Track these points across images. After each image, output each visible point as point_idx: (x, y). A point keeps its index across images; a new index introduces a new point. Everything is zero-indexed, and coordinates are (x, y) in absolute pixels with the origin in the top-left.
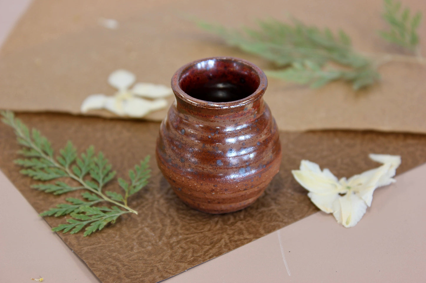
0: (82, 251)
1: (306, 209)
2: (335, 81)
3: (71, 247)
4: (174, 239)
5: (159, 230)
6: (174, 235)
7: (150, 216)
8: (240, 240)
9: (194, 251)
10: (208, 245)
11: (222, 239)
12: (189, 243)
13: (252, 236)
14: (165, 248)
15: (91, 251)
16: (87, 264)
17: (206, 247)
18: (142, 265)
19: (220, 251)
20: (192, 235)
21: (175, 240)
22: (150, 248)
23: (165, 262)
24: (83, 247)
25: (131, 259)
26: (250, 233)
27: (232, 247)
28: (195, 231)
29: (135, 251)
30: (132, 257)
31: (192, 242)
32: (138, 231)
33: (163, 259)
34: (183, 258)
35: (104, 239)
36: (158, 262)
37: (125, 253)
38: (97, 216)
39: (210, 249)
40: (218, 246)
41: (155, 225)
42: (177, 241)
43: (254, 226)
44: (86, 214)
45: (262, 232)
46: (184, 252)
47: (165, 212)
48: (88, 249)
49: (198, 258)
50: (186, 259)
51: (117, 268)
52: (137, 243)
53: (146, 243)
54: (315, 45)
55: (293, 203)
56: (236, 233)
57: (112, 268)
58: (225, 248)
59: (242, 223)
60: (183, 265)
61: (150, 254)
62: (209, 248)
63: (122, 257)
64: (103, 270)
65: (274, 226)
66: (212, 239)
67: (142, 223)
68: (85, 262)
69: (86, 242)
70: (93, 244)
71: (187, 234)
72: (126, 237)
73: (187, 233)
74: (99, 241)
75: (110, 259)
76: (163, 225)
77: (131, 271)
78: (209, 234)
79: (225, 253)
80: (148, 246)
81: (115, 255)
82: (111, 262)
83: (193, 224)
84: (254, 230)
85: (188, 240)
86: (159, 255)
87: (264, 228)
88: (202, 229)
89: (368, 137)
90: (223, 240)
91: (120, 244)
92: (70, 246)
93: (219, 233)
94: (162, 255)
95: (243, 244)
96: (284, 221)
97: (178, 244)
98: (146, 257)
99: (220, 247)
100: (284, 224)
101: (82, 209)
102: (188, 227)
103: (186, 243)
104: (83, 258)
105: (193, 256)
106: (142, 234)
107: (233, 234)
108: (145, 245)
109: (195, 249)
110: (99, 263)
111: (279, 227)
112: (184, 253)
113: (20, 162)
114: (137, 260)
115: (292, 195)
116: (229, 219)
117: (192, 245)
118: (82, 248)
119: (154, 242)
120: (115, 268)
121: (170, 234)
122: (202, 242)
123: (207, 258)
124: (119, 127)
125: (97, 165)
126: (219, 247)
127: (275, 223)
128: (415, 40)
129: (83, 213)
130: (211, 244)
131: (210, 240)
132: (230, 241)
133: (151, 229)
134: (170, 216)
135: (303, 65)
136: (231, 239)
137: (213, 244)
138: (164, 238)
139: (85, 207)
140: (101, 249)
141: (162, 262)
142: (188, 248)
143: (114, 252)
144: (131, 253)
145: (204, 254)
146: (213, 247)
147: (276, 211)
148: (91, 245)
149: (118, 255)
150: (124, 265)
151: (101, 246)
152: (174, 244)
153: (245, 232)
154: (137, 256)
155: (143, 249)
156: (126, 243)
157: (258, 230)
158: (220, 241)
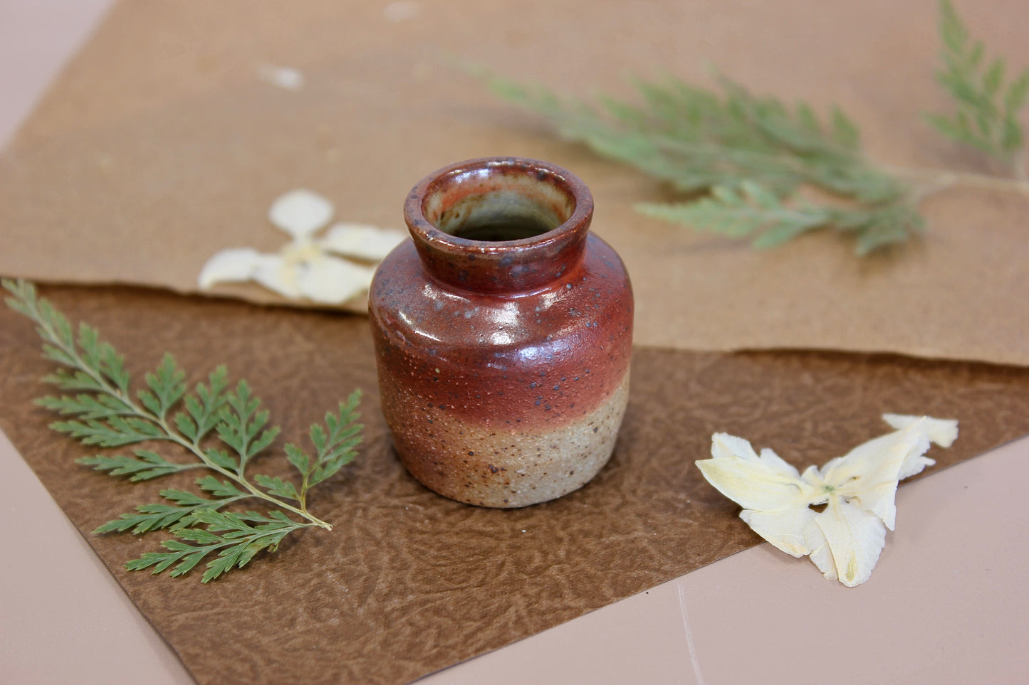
0: (173, 624)
1: (718, 542)
2: (813, 231)
3: (145, 614)
4: (396, 602)
5: (361, 580)
6: (395, 593)
7: (342, 545)
8: (554, 610)
9: (441, 634)
10: (475, 621)
11: (510, 606)
12: (429, 614)
13: (581, 603)
14: (372, 624)
15: (194, 625)
16: (181, 655)
17: (471, 626)
18: (313, 662)
19: (502, 637)
20: (439, 594)
21: (398, 606)
22: (335, 622)
23: (369, 657)
24: (176, 615)
25: (287, 646)
26: (579, 596)
27: (531, 627)
28: (448, 585)
29: (299, 628)
30: (289, 644)
31: (437, 612)
32: (311, 580)
33: (366, 651)
34: (412, 650)
35: (227, 598)
36: (352, 656)
37: (275, 633)
38: (235, 535)
39: (480, 629)
40: (499, 622)
41: (352, 567)
42: (402, 607)
43: (590, 578)
44: (208, 530)
45: (608, 592)
46: (416, 634)
47: (379, 536)
48: (187, 618)
49: (448, 650)
50: (421, 651)
51: (253, 668)
52: (306, 608)
53: (327, 610)
54: (773, 143)
55: (688, 525)
56: (544, 594)
57: (240, 667)
58: (515, 629)
59: (562, 571)
60: (411, 666)
61: (334, 636)
62: (477, 627)
63: (267, 641)
64: (218, 673)
65: (638, 578)
66: (487, 607)
67: (322, 561)
68: (177, 651)
69: (184, 602)
70: (201, 608)
71: (428, 592)
72: (281, 593)
73: (428, 590)
74: (214, 600)
75: (237, 646)
76: (372, 568)
77: (285, 675)
78: (480, 594)
79: (513, 641)
80: (331, 618)
81: (249, 637)
82: (238, 653)
83: (443, 568)
84: (589, 586)
85: (429, 605)
86: (357, 639)
87: (614, 584)
88: (463, 582)
89: (883, 370)
90: (512, 610)
91: (266, 611)
92: (145, 611)
93: (503, 593)
94: (362, 639)
95: (559, 621)
96: (662, 568)
97: (404, 613)
98: (324, 643)
99: (505, 626)
100: (661, 577)
101: (197, 516)
102: (430, 574)
103: (422, 614)
104: (174, 639)
105: (435, 647)
106: (319, 586)
107: (539, 594)
108: (324, 615)
109: (443, 628)
110: (209, 653)
111: (650, 583)
112: (417, 637)
113: (50, 402)
114: (302, 651)
115: (688, 506)
116: (530, 559)
117: (436, 619)
118: (172, 615)
119: (346, 607)
120: (247, 666)
121: (386, 591)
122: (462, 613)
123: (470, 651)
124: (286, 326)
125: (233, 411)
126: (500, 626)
127: (641, 573)
128: (1012, 139)
129: (202, 526)
130: (483, 617)
131: (480, 607)
132: (530, 613)
133: (342, 576)
134: (390, 546)
135: (740, 193)
136: (530, 608)
137: (487, 618)
138: (371, 600)
139: (205, 511)
140: (219, 621)
141: (363, 656)
142: (427, 625)
143: (250, 628)
144: (290, 632)
145: (464, 642)
146: (488, 624)
147: (645, 543)
148: (194, 611)
149: (258, 635)
150: (269, 662)
151: (219, 614)
152: (394, 615)
153: (567, 592)
154: (302, 639)
155: (318, 625)
156: (280, 607)
157: (597, 588)
158: (505, 612)
